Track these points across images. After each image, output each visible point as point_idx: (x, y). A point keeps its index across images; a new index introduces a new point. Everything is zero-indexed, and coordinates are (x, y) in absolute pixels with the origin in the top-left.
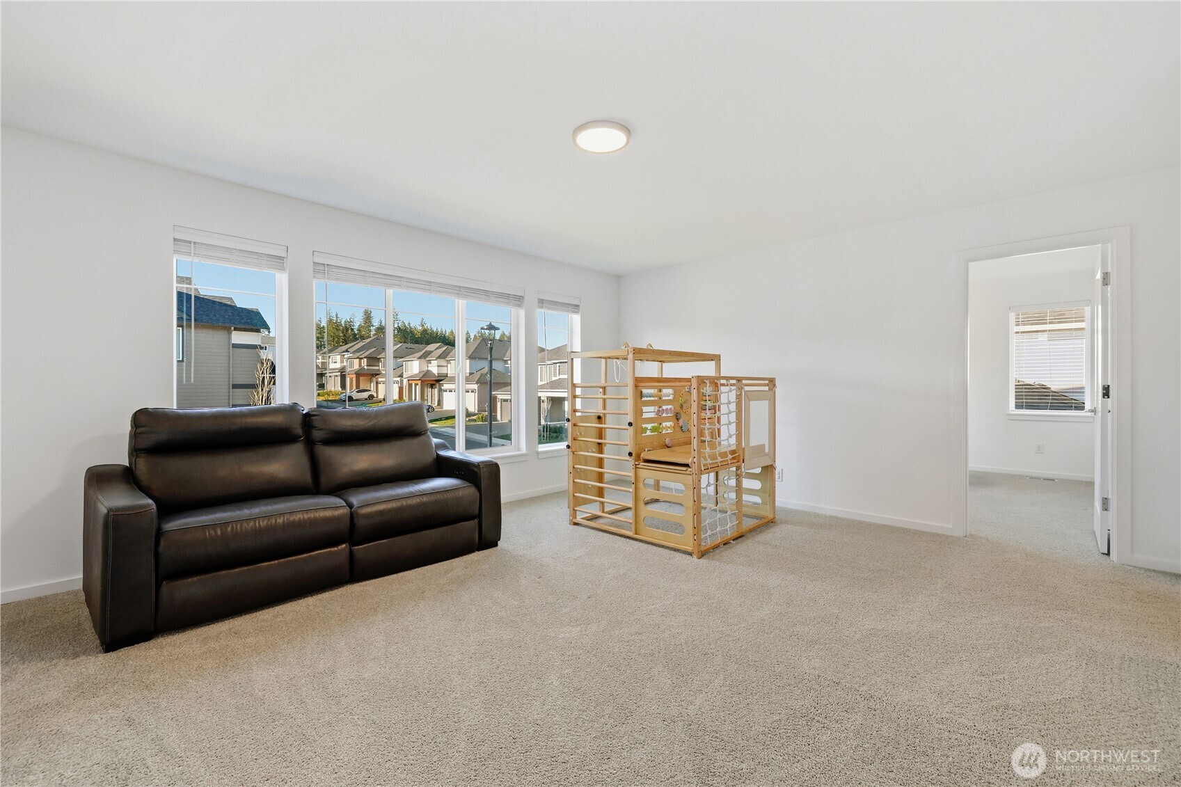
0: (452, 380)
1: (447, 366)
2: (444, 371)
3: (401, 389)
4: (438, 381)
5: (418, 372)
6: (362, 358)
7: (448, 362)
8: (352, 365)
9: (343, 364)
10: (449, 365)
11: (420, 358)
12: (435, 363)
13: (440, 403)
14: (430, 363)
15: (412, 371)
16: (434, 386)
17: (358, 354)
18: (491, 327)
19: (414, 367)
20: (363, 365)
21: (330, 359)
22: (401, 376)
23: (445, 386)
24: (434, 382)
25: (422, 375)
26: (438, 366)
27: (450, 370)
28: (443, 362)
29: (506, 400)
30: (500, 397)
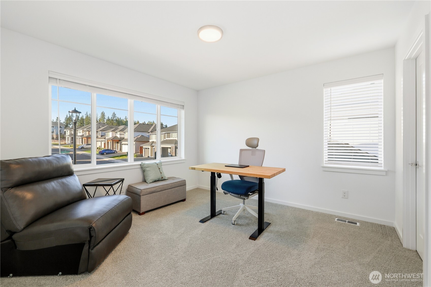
0: (126, 140)
1: (124, 135)
2: (122, 136)
3: (105, 144)
4: (120, 140)
5: (111, 137)
6: (90, 131)
7: (125, 133)
8: (86, 134)
9: (83, 134)
10: (125, 134)
11: (112, 131)
12: (119, 133)
13: (121, 149)
14: (117, 133)
15: (109, 136)
16: (118, 143)
17: (88, 130)
18: (75, 111)
19: (110, 135)
20: (90, 134)
21: (78, 132)
22: (105, 138)
23: (123, 143)
24: (118, 141)
25: (112, 138)
26: (120, 134)
27: (126, 136)
28: (122, 133)
29: (146, 148)
30: (144, 147)
